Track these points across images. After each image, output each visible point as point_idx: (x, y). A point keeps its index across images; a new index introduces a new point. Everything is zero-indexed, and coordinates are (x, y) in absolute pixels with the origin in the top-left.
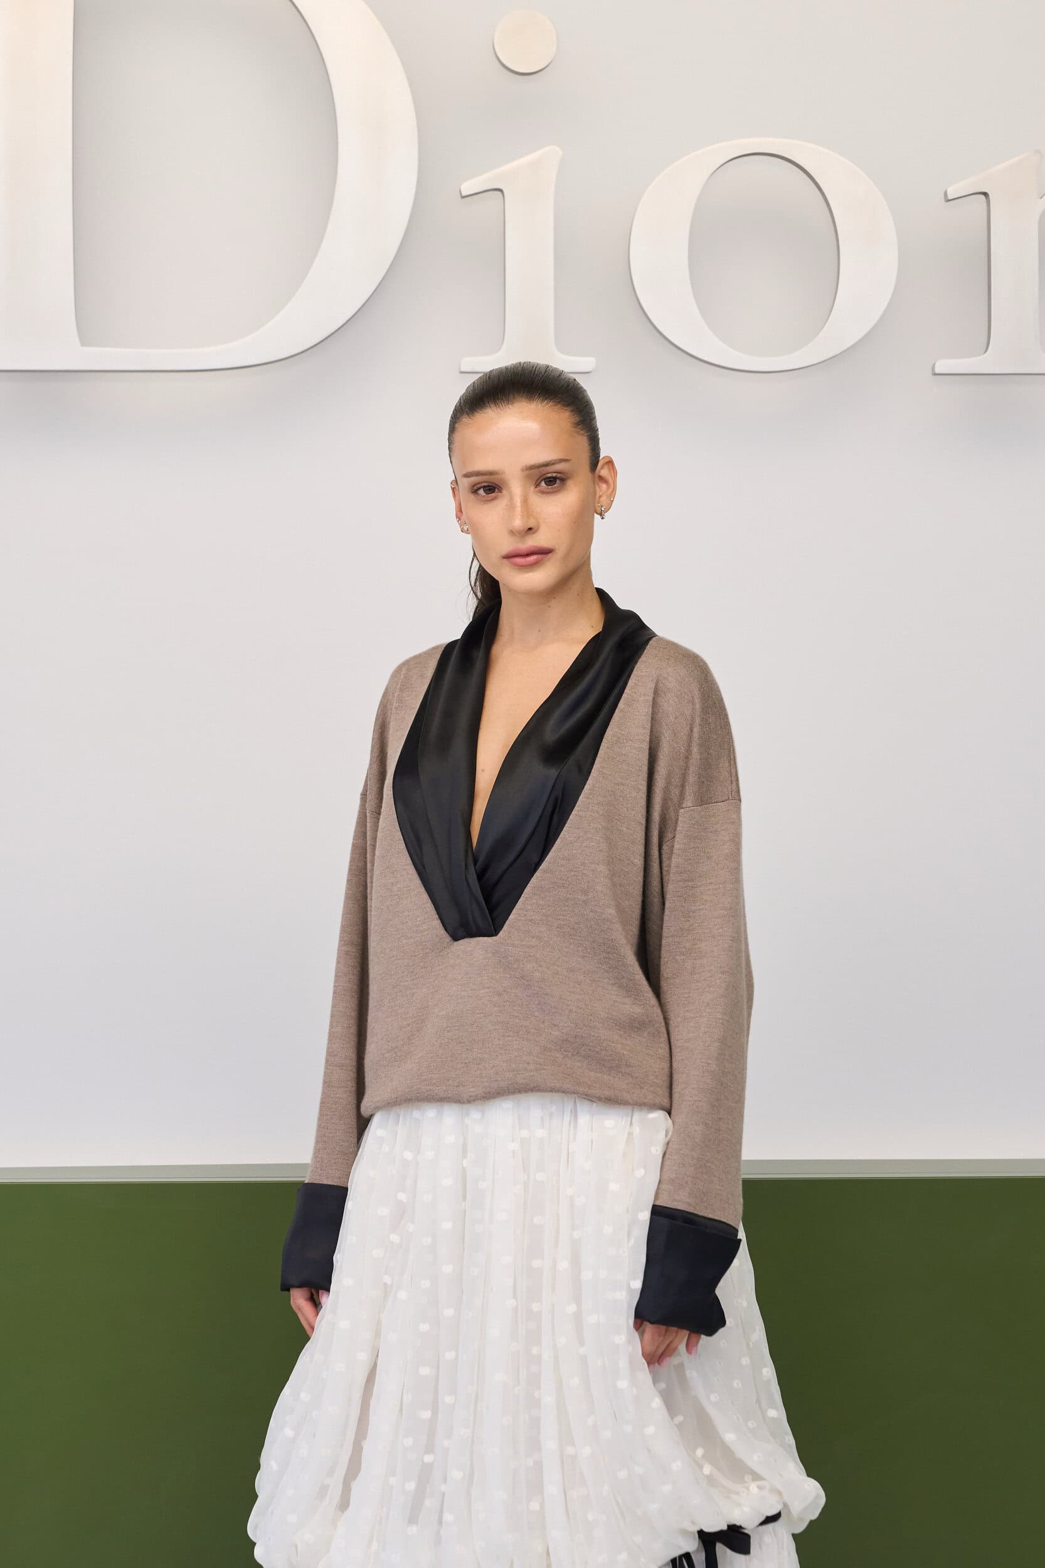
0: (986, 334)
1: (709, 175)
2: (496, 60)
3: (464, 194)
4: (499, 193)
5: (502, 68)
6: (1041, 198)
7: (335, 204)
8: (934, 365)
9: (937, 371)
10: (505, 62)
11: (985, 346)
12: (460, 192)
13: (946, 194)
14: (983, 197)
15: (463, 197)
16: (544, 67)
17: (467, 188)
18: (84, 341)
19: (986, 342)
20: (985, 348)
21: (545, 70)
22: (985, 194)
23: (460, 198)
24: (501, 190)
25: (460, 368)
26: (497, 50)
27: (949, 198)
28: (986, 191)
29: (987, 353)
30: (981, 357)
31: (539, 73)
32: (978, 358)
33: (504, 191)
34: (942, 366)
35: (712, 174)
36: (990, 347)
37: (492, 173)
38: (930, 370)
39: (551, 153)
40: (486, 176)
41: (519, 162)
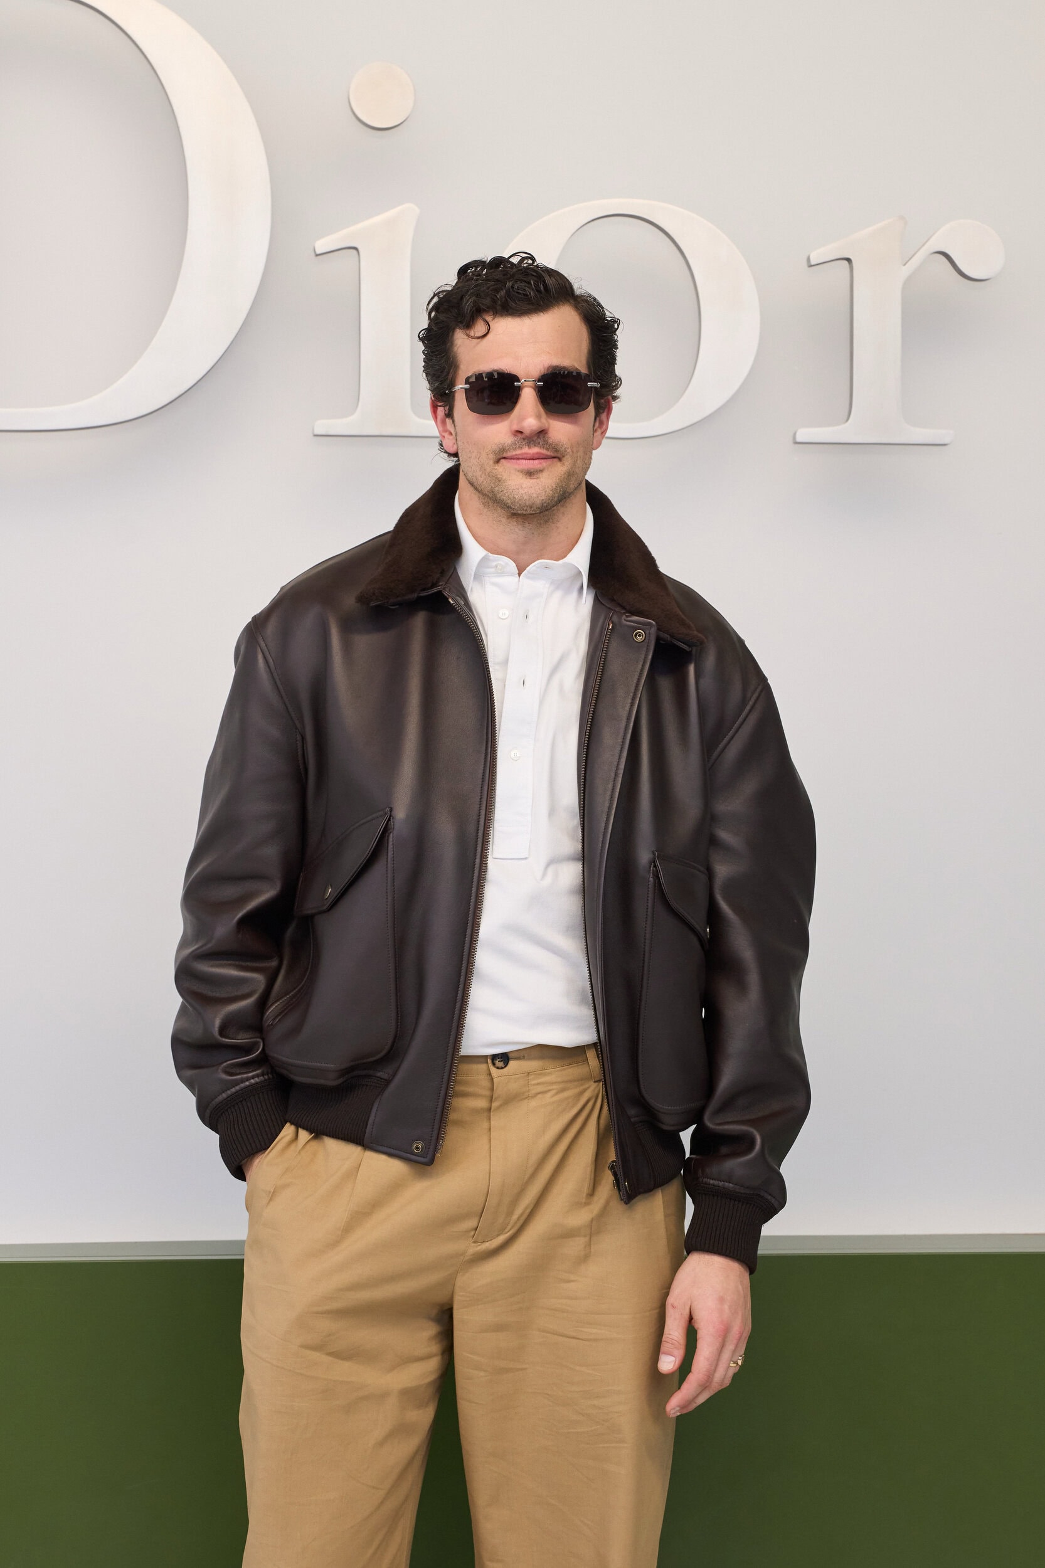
0: (848, 404)
1: (569, 236)
2: (351, 113)
3: (318, 252)
4: (354, 252)
5: (358, 123)
6: (905, 265)
7: (185, 262)
8: (795, 434)
9: (799, 439)
10: (360, 116)
11: (847, 414)
12: (315, 250)
13: (808, 259)
14: (846, 262)
15: (317, 255)
16: (399, 123)
17: (322, 246)
19: (848, 410)
20: (847, 417)
21: (401, 126)
22: (849, 260)
23: (314, 255)
24: (356, 249)
25: (313, 430)
26: (351, 103)
27: (813, 263)
28: (849, 257)
29: (848, 423)
30: (842, 427)
31: (395, 129)
32: (838, 427)
33: (360, 250)
34: (803, 435)
35: (572, 235)
36: (852, 416)
37: (347, 230)
38: (792, 439)
39: (408, 211)
40: (341, 233)
41: (376, 219)
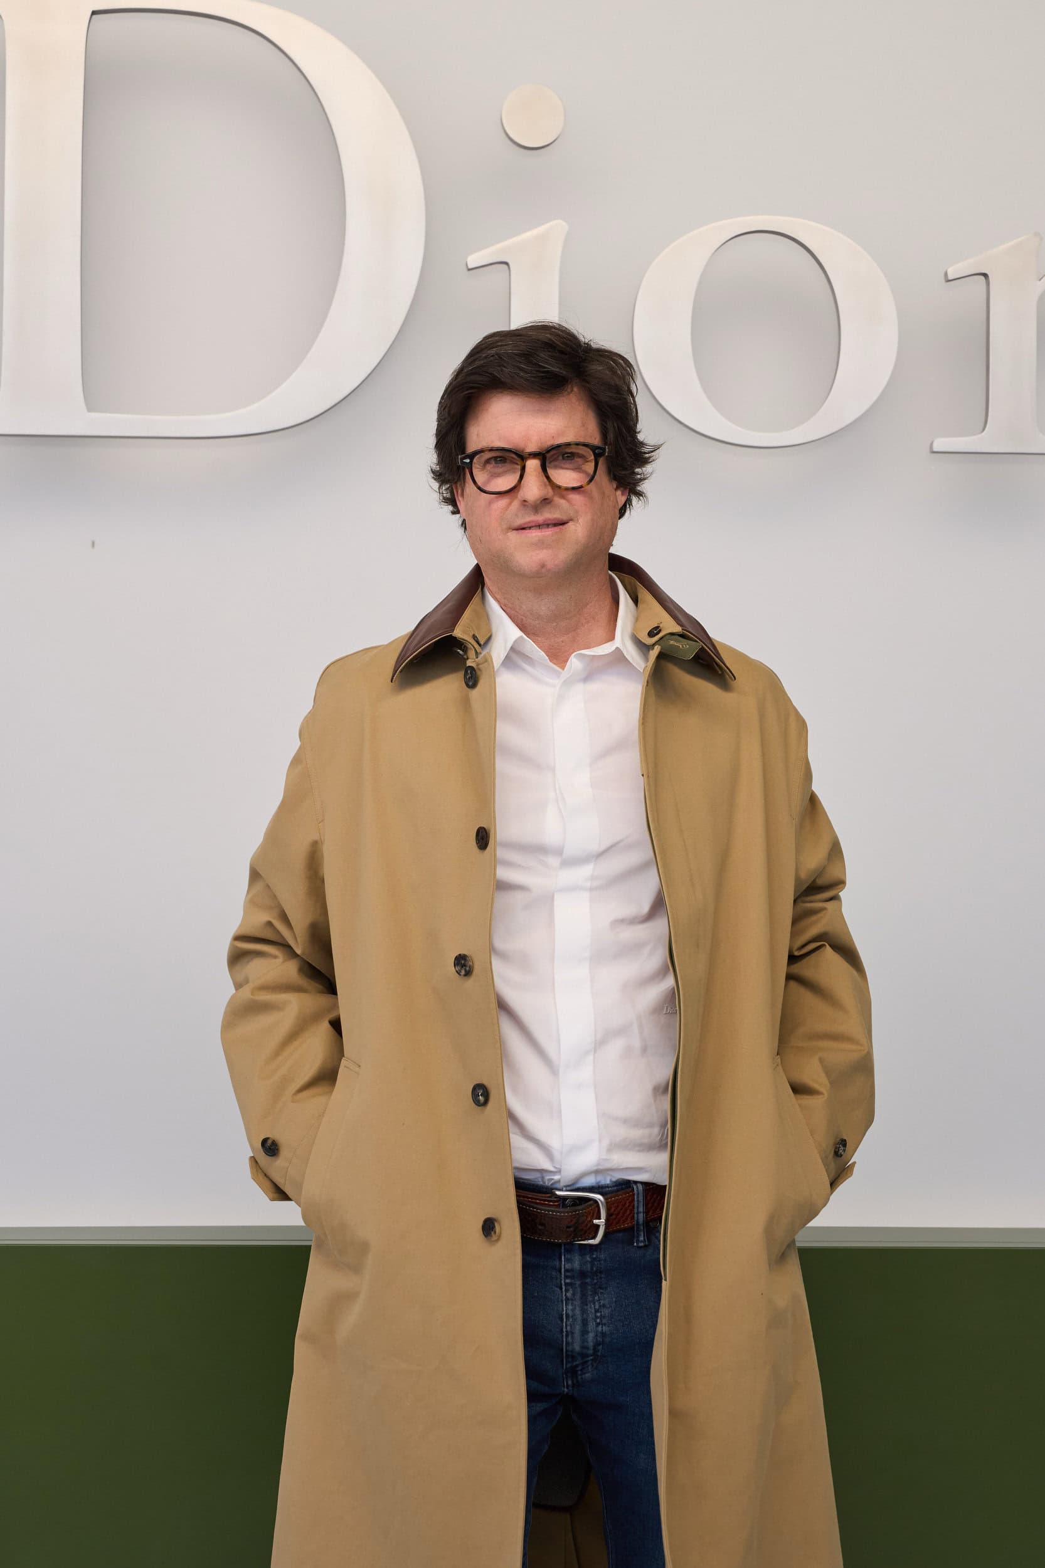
0: (984, 413)
1: (713, 251)
2: (504, 134)
3: (470, 267)
4: (505, 266)
5: (510, 143)
6: (1040, 280)
7: (342, 273)
8: (932, 444)
9: (935, 449)
10: (512, 136)
11: (982, 424)
12: (467, 265)
13: (946, 274)
14: (982, 278)
15: (469, 270)
16: (551, 141)
17: (473, 260)
18: (90, 406)
19: (983, 420)
20: (981, 429)
21: (552, 145)
22: (985, 275)
23: (466, 270)
24: (506, 263)
26: (505, 125)
27: (950, 278)
28: (986, 272)
29: (983, 434)
30: (980, 436)
31: (545, 148)
33: (510, 264)
34: (940, 444)
35: (716, 251)
36: (986, 429)
37: (499, 246)
38: (928, 450)
39: (557, 227)
40: (493, 249)
41: (528, 235)
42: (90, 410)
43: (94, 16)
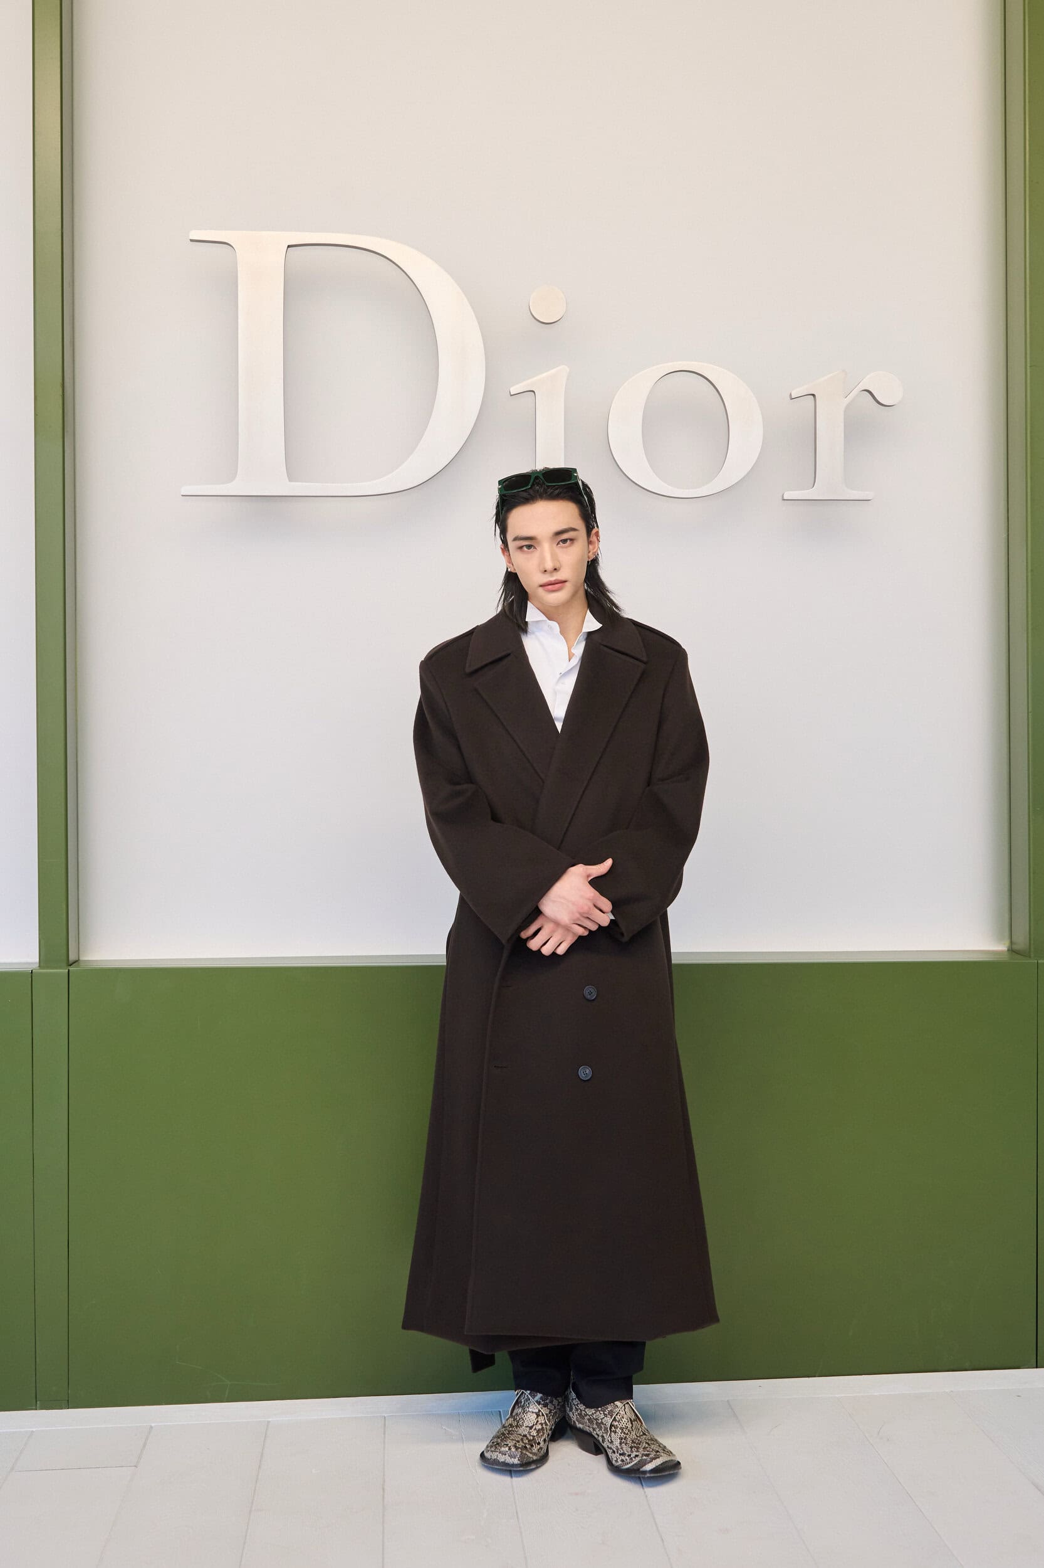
0: (814, 476)
2: (530, 315)
4: (533, 393)
5: (535, 321)
8: (783, 496)
9: (785, 498)
10: (534, 314)
13: (791, 395)
15: (511, 395)
17: (513, 391)
18: (291, 478)
21: (559, 321)
22: (814, 395)
26: (531, 310)
31: (556, 323)
32: (808, 491)
37: (529, 381)
38: (781, 498)
39: (562, 370)
40: (525, 383)
41: (544, 375)
42: (290, 480)
43: (289, 249)
